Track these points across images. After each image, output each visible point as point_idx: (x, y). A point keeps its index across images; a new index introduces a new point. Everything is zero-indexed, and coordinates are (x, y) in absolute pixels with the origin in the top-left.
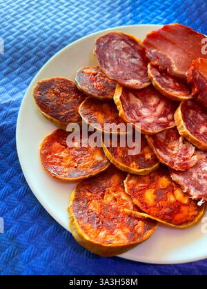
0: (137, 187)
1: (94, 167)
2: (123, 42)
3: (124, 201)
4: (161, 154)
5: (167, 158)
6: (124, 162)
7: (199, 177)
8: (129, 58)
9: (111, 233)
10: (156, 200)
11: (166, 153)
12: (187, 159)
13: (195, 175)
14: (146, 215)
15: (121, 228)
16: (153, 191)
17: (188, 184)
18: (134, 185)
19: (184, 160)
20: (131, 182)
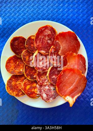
0: (27, 83)
1: (18, 73)
2: (50, 31)
3: (21, 85)
4: (38, 78)
5: (38, 80)
6: (27, 75)
7: (43, 89)
8: (48, 40)
9: (13, 92)
10: (29, 89)
11: (39, 78)
12: (44, 83)
13: (42, 88)
14: (23, 92)
15: (16, 92)
16: (30, 86)
17: (39, 89)
18: (26, 82)
19: (43, 82)
20: (26, 81)
